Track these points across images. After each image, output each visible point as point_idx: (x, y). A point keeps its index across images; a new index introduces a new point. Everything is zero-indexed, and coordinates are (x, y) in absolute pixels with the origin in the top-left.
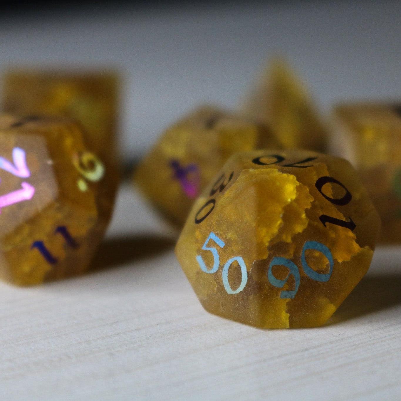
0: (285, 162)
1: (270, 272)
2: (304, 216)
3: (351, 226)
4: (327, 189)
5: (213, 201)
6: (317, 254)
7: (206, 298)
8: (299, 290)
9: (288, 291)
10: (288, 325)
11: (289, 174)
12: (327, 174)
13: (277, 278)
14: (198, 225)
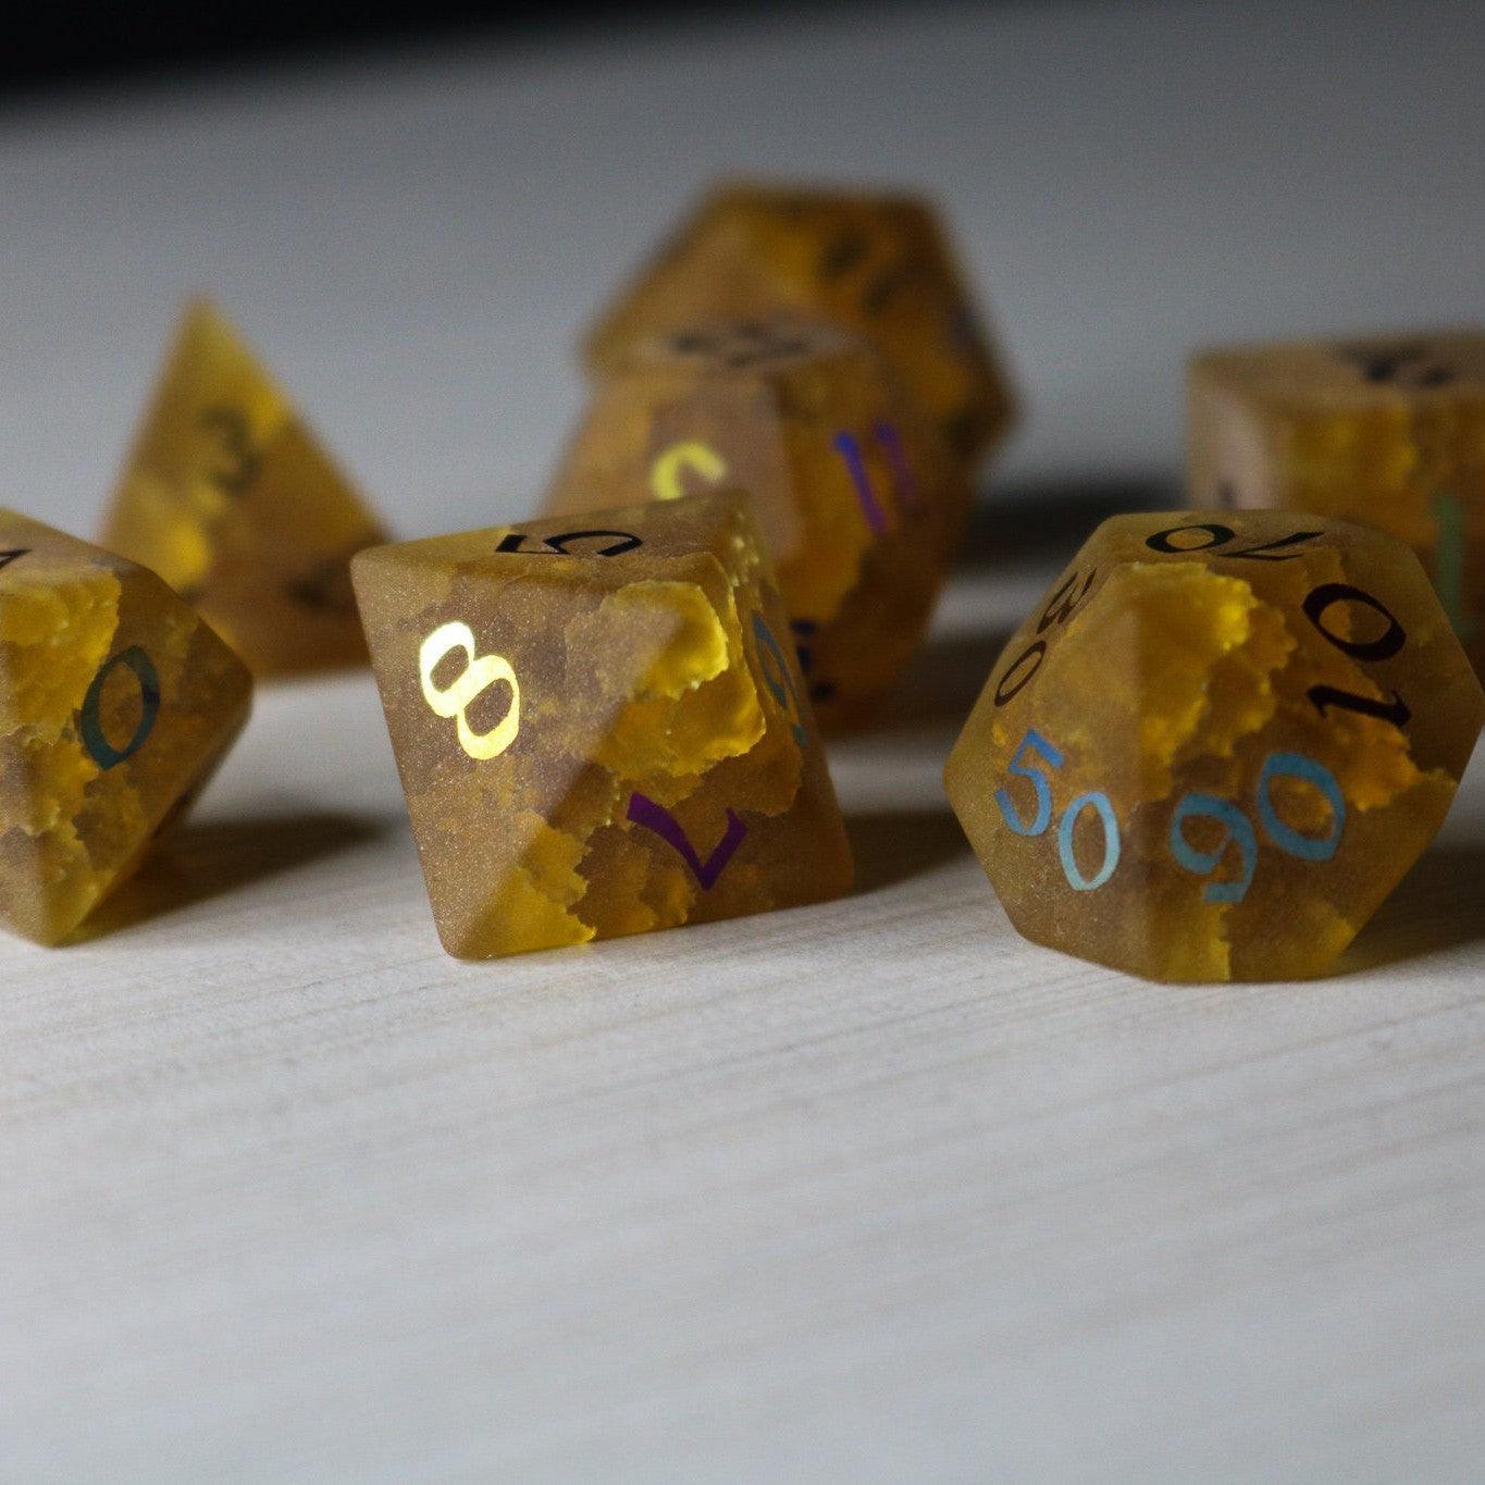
0: (1230, 546)
1: (1175, 833)
2: (1265, 687)
3: (1396, 714)
4: (1337, 617)
5: (1041, 647)
6: (1303, 788)
7: (1020, 902)
8: (1255, 881)
9: (1225, 882)
10: (1226, 974)
11: (1232, 578)
12: (1338, 577)
13: (1196, 849)
14: (998, 709)
